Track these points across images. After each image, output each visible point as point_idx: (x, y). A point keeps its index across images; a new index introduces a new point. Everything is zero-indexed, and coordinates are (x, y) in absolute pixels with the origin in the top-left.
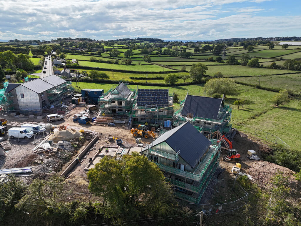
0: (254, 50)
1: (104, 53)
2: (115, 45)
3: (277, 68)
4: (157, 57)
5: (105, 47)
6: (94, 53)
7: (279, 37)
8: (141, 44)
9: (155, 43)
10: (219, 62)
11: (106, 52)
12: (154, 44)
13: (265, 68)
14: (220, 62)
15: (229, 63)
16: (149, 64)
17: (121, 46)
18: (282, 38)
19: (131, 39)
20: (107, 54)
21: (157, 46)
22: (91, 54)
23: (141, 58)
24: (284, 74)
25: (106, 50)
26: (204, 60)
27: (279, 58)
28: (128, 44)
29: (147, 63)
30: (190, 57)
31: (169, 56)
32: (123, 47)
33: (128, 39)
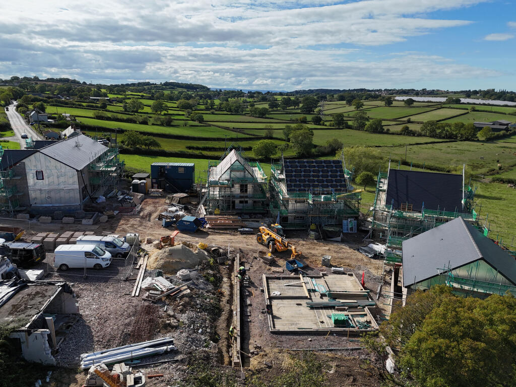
0: (364, 107)
1: (111, 105)
2: (127, 93)
3: (412, 135)
4: (210, 114)
5: (111, 96)
6: (94, 104)
7: (390, 89)
8: (172, 93)
9: (198, 92)
10: (316, 124)
11: (115, 104)
12: (196, 93)
13: (393, 134)
14: (318, 125)
15: (333, 126)
16: (204, 126)
17: (139, 95)
18: (394, 90)
19: (153, 84)
20: (119, 107)
21: (201, 97)
22: (88, 106)
23: (183, 115)
24: (426, 143)
25: (115, 101)
26: (290, 121)
27: (405, 119)
28: (150, 92)
29: (196, 123)
30: (267, 116)
31: (229, 113)
32: (142, 96)
33: (148, 84)
